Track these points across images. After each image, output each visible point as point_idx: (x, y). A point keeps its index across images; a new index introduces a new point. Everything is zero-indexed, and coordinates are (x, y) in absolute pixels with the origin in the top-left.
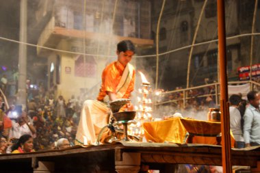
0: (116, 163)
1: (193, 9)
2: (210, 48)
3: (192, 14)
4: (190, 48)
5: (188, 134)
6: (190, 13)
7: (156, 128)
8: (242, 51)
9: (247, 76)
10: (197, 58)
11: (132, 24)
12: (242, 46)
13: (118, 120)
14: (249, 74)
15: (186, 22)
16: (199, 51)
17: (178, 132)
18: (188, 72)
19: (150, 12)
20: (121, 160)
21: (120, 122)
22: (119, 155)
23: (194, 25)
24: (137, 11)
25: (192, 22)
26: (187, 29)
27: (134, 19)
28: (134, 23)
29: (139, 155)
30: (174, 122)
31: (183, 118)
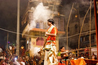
1: (79, 20)
3: (79, 22)
5: (86, 64)
6: (78, 22)
10: (81, 38)
11: (57, 26)
13: (63, 59)
15: (77, 25)
19: (64, 21)
21: (64, 60)
23: (80, 26)
24: (59, 21)
25: (79, 25)
26: (77, 27)
27: (58, 24)
28: (58, 26)
30: (81, 60)
31: (84, 59)
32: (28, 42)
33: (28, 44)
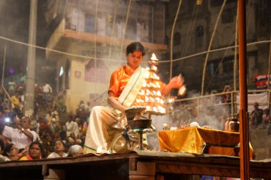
0: (130, 172)
1: (209, 13)
2: (226, 54)
3: (208, 19)
4: (205, 55)
5: (205, 144)
6: (206, 18)
7: (172, 137)
8: (259, 58)
9: (265, 84)
10: (212, 65)
11: (145, 27)
12: (259, 53)
14: (267, 83)
15: (202, 27)
16: (214, 57)
17: (194, 142)
18: (203, 79)
19: (164, 16)
20: (136, 170)
21: (135, 130)
22: (133, 164)
24: (150, 15)
25: (208, 27)
26: (202, 34)
27: (147, 23)
28: (147, 27)
29: (154, 165)
30: (191, 131)
31: (199, 127)
32: (62, 72)
33: (62, 76)
